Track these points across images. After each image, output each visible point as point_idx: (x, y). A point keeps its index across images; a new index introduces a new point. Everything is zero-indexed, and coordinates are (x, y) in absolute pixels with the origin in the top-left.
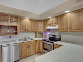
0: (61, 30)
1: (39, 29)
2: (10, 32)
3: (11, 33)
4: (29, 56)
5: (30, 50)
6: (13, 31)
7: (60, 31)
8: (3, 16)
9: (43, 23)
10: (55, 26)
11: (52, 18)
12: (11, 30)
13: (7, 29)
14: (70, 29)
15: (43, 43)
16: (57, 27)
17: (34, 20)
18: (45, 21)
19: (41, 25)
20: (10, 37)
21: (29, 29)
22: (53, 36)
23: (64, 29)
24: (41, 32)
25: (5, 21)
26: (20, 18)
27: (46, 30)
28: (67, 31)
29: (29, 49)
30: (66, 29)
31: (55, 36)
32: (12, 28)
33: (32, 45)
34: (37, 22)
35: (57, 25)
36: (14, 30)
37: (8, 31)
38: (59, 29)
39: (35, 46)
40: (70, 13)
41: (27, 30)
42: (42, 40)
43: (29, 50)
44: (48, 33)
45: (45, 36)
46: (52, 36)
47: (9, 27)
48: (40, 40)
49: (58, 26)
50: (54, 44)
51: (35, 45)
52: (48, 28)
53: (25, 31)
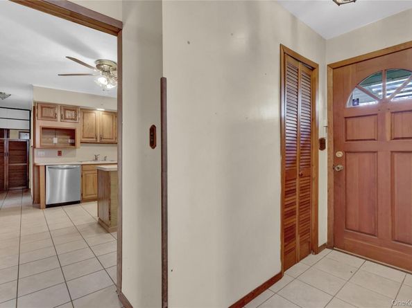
2: (58, 142)
3: (62, 145)
6: (65, 140)
8: (47, 109)
13: (52, 136)
20: (60, 154)
21: (106, 136)
25: (52, 118)
26: (81, 109)
32: (65, 134)
36: (69, 137)
37: (55, 140)
41: (101, 138)
53: (95, 139)
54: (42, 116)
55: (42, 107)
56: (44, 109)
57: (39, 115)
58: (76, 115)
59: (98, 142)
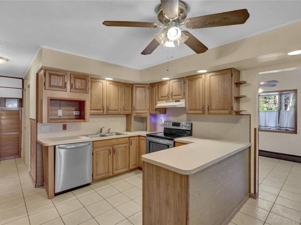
0: (190, 110)
1: (137, 108)
2: (63, 114)
3: (67, 117)
4: (115, 176)
5: (117, 161)
6: (70, 112)
7: (190, 112)
9: (148, 91)
10: (179, 101)
11: (172, 81)
12: (65, 108)
13: (57, 108)
14: (208, 108)
15: (150, 142)
16: (182, 104)
17: (124, 83)
18: (154, 87)
19: (144, 95)
20: (65, 127)
21: (112, 107)
22: (175, 124)
23: (198, 108)
24: (143, 115)
26: (91, 78)
27: (156, 109)
28: (203, 114)
29: (114, 158)
30: (201, 109)
31: (178, 124)
32: (69, 106)
33: (120, 149)
34: (132, 88)
35: (182, 99)
36: (74, 108)
37: (60, 113)
38: (187, 108)
39: (128, 150)
40: (208, 75)
41: (108, 110)
42: (147, 135)
43: (114, 161)
44: (162, 119)
45: (154, 126)
46: (171, 127)
47: (62, 103)
48: (139, 136)
49: (184, 100)
50: (175, 142)
51: (129, 148)
52: (161, 104)
53: (102, 111)
54: (50, 86)
55: (50, 75)
56: (52, 76)
57: (47, 84)
58: (86, 85)
59: (105, 113)
